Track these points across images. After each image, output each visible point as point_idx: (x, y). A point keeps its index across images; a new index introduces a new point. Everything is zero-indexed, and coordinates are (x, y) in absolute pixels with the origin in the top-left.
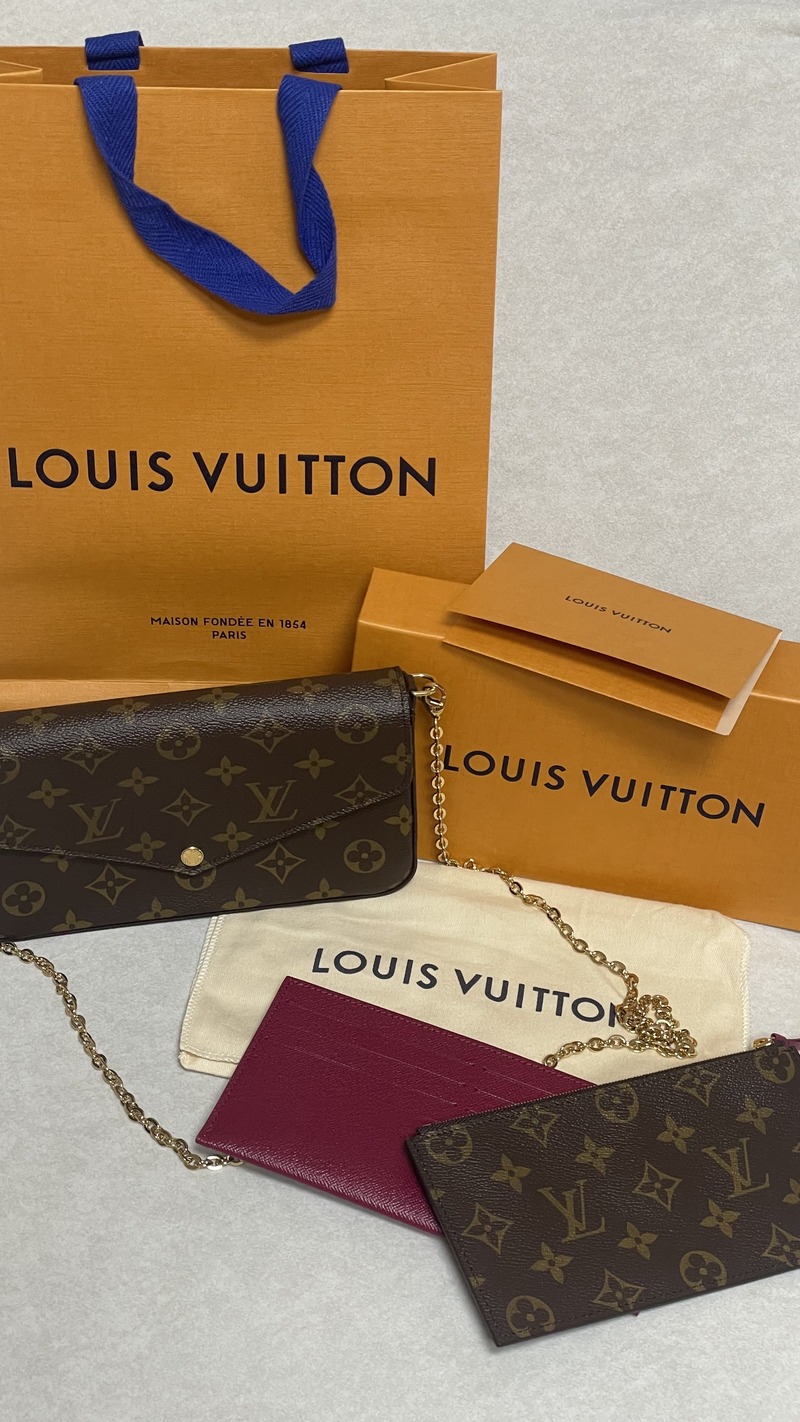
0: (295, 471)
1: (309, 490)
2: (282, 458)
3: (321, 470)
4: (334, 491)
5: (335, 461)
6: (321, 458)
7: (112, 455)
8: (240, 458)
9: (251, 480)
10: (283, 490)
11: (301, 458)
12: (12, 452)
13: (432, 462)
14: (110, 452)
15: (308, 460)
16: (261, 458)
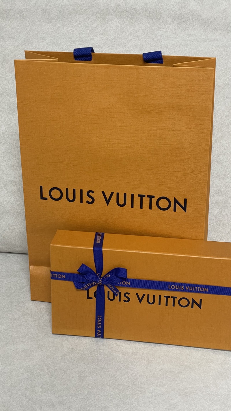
0: (137, 200)
1: (141, 207)
2: (133, 195)
3: (146, 200)
4: (150, 208)
5: (151, 197)
6: (146, 196)
7: (74, 190)
8: (118, 194)
9: (121, 202)
10: (132, 206)
11: (139, 195)
12: (41, 187)
13: (185, 200)
14: (73, 189)
15: (142, 196)
16: (125, 195)
